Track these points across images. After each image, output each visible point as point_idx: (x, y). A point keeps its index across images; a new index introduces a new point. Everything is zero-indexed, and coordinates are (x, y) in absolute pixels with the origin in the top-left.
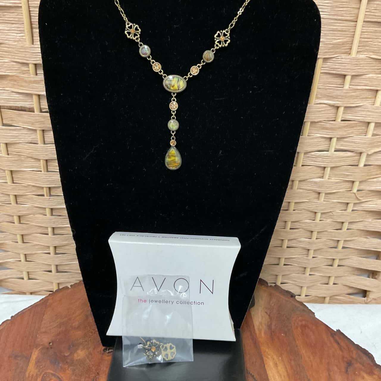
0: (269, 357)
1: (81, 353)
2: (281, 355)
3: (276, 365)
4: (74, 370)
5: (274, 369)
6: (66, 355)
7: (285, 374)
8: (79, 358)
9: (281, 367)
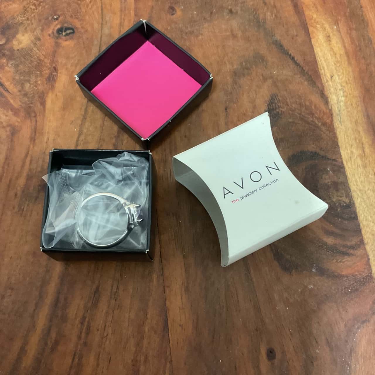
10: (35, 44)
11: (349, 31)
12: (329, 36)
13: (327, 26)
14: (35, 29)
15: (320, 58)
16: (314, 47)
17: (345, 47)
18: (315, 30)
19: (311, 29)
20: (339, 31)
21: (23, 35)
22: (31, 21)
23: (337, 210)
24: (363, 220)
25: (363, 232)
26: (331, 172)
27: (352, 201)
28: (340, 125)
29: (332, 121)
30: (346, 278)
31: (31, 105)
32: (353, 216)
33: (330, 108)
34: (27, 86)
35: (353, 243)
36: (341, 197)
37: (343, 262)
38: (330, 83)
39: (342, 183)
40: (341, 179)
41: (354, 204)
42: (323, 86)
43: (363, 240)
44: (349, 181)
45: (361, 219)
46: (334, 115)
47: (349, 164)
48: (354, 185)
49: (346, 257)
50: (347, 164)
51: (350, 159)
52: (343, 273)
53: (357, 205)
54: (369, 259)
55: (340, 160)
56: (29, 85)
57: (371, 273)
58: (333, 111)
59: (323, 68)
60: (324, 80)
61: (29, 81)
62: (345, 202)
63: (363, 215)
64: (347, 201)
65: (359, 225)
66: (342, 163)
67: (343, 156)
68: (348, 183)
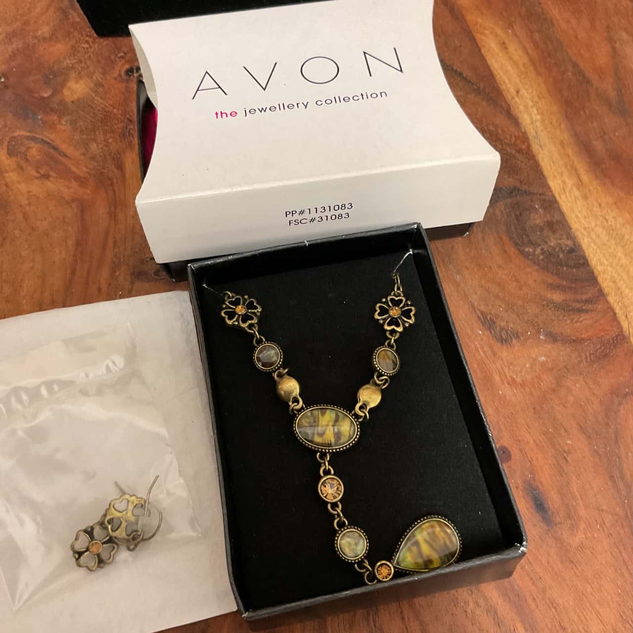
0: (487, 32)
1: (78, 86)
2: (510, 25)
3: (504, 46)
4: (73, 123)
5: (501, 55)
6: (46, 95)
7: (526, 60)
8: (76, 97)
9: (513, 47)
10: (96, 92)
11: (529, 34)
12: (504, 43)
13: (499, 31)
14: (93, 73)
15: (497, 71)
16: (487, 58)
17: (528, 54)
18: (483, 37)
19: (478, 36)
20: (516, 35)
21: (77, 82)
22: (85, 63)
23: (559, 256)
24: (597, 265)
25: (600, 280)
26: (540, 210)
27: (576, 244)
28: (541, 150)
29: (529, 146)
30: (588, 342)
31: (103, 171)
32: (582, 261)
33: (523, 130)
34: (93, 147)
35: (589, 295)
36: (561, 239)
37: (581, 322)
38: (517, 100)
39: (558, 222)
40: (557, 217)
41: (580, 246)
42: (509, 105)
43: (602, 291)
44: (567, 218)
45: (593, 265)
46: (530, 138)
47: (563, 197)
48: (576, 222)
49: (583, 314)
50: (560, 197)
51: (562, 190)
52: (583, 336)
53: (585, 247)
54: (615, 314)
55: (550, 194)
56: (95, 145)
57: (622, 331)
58: (528, 134)
59: (504, 82)
60: (509, 98)
61: (95, 140)
62: (567, 245)
63: (595, 259)
64: (570, 243)
65: (593, 273)
66: (553, 196)
67: (553, 189)
68: (566, 221)
